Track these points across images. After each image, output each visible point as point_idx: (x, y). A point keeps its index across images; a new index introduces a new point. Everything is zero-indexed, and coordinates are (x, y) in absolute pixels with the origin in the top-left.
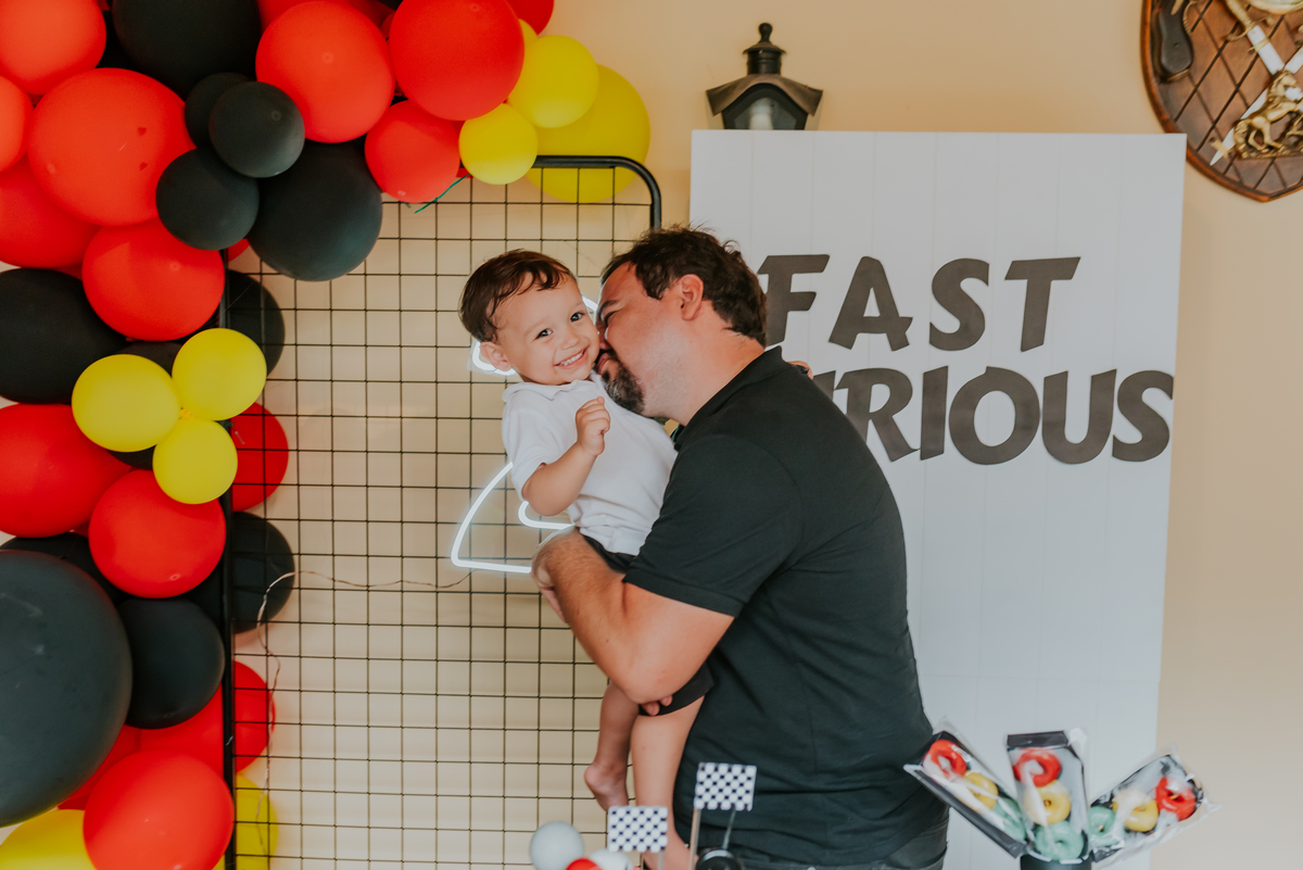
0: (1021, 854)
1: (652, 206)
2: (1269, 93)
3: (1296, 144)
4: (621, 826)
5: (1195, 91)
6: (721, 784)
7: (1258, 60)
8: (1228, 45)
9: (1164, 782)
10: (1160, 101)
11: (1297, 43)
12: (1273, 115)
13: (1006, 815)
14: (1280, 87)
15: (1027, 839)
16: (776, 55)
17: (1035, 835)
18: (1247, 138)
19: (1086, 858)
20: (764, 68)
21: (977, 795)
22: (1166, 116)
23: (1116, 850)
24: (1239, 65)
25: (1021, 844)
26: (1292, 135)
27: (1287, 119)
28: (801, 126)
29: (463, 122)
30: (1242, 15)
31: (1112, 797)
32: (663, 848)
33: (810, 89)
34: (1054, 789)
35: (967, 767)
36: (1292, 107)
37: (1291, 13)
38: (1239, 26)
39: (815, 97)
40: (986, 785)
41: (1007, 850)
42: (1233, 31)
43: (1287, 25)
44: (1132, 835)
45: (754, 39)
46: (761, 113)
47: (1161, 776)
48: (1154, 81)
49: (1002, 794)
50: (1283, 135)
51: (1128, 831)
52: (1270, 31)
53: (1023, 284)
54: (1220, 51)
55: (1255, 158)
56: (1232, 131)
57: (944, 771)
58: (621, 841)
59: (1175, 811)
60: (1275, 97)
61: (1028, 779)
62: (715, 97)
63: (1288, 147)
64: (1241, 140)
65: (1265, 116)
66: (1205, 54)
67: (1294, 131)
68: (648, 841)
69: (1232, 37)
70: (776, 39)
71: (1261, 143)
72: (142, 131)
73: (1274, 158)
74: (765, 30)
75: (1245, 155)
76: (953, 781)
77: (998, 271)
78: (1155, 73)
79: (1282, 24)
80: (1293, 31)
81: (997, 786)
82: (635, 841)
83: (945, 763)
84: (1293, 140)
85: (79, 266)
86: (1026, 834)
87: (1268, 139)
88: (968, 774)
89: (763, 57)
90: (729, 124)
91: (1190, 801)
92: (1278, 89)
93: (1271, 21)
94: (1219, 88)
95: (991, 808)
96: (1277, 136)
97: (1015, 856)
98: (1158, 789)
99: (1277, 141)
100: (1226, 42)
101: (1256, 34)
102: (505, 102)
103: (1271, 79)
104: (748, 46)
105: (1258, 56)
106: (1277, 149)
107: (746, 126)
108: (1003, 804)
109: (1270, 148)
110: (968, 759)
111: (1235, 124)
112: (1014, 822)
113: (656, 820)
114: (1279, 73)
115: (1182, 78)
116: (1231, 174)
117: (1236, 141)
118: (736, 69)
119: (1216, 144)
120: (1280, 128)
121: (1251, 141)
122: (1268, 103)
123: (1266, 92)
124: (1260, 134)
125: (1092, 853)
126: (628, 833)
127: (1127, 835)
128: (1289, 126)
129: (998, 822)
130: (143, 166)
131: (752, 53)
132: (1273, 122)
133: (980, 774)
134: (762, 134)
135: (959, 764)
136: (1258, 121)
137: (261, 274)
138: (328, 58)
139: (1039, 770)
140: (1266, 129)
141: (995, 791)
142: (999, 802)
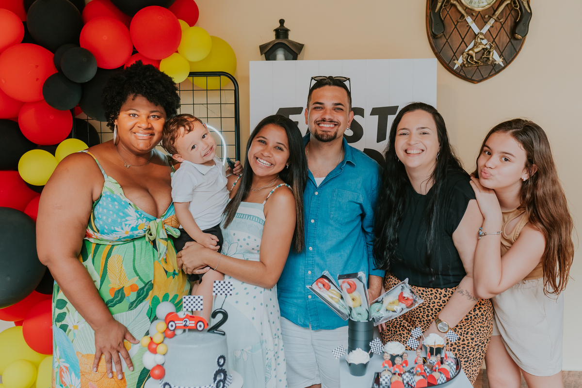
1: (235, 90)
2: (475, 41)
3: (486, 61)
4: (187, 302)
5: (447, 41)
6: (222, 287)
7: (471, 29)
8: (459, 23)
9: (402, 293)
10: (434, 46)
11: (485, 22)
12: (476, 50)
13: (343, 306)
14: (479, 39)
15: (349, 314)
16: (286, 31)
17: (351, 312)
18: (468, 59)
19: (370, 320)
20: (281, 36)
21: (332, 298)
22: (437, 51)
23: (382, 317)
24: (463, 31)
26: (485, 57)
27: (483, 51)
28: (295, 58)
29: (161, 60)
30: (463, 12)
31: (383, 299)
32: (202, 309)
33: (299, 44)
34: (355, 294)
36: (484, 47)
37: (482, 11)
38: (462, 16)
39: (300, 47)
40: (336, 294)
42: (460, 19)
43: (481, 15)
44: (388, 312)
45: (278, 25)
46: (280, 54)
47: (400, 291)
48: (431, 38)
49: (342, 298)
50: (481, 57)
51: (387, 310)
52: (474, 18)
53: (377, 117)
54: (456, 26)
55: (471, 67)
56: (461, 56)
57: (320, 288)
58: (187, 307)
59: (405, 303)
60: (477, 43)
61: (345, 290)
62: (262, 48)
63: (483, 62)
64: (464, 60)
65: (473, 51)
66: (450, 27)
67: (485, 56)
68: (197, 307)
69: (460, 21)
70: (286, 25)
71: (473, 61)
72: (37, 66)
73: (478, 66)
74: (282, 22)
75: (466, 65)
76: (322, 291)
77: (367, 112)
78: (431, 35)
79: (479, 15)
80: (483, 18)
81: (341, 295)
82: (192, 307)
83: (321, 285)
84: (485, 59)
85: (17, 118)
87: (474, 59)
88: (329, 290)
89: (282, 32)
90: (267, 59)
91: (411, 300)
92: (479, 40)
93: (474, 14)
94: (456, 40)
95: (337, 303)
96: (479, 58)
98: (399, 296)
99: (478, 60)
100: (458, 22)
101: (469, 20)
102: (177, 52)
103: (475, 36)
104: (275, 28)
105: (470, 27)
106: (479, 63)
107: (274, 59)
108: (341, 301)
109: (476, 62)
111: (462, 54)
112: (345, 308)
113: (199, 300)
114: (479, 33)
115: (441, 37)
116: (462, 73)
117: (463, 60)
118: (271, 37)
119: (456, 61)
120: (480, 55)
121: (469, 60)
122: (475, 45)
123: (474, 41)
124: (472, 57)
125: (373, 319)
126: (190, 305)
127: (386, 312)
128: (483, 54)
129: (337, 306)
130: (37, 79)
131: (277, 31)
132: (476, 53)
133: (334, 290)
134: (280, 61)
135: (326, 286)
136: (471, 52)
137: (88, 119)
138: (105, 38)
139: (349, 287)
140: (474, 55)
141: (340, 298)
142: (339, 301)
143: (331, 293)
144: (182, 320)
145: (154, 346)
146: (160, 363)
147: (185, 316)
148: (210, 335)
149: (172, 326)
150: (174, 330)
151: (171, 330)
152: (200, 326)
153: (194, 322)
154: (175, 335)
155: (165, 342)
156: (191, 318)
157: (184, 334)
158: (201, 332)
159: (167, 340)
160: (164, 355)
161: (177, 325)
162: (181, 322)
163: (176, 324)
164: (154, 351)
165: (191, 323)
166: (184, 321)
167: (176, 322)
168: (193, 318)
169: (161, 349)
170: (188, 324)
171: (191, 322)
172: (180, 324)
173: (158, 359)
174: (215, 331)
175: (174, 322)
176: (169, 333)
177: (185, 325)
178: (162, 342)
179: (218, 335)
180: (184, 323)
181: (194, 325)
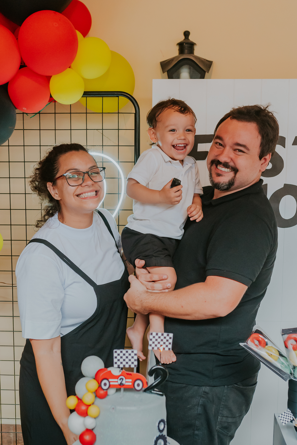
0: (288, 380)
1: (136, 114)
13: (283, 363)
15: (291, 374)
17: (294, 371)
21: (270, 355)
25: (288, 374)
32: (135, 366)
35: (266, 344)
40: (274, 351)
41: (282, 378)
49: (281, 355)
57: (256, 345)
58: (119, 363)
61: (290, 347)
76: (260, 349)
81: (279, 351)
83: (257, 342)
86: (291, 371)
88: (266, 347)
95: (276, 360)
97: (285, 380)
102: (70, 67)
108: (281, 359)
110: (266, 340)
112: (286, 367)
126: (121, 360)
129: (279, 365)
133: (272, 347)
135: (263, 342)
139: (294, 343)
141: (278, 354)
142: (279, 358)
143: (268, 350)
144: (117, 377)
145: (83, 408)
146: (90, 427)
147: (120, 373)
148: (147, 395)
149: (105, 384)
150: (107, 389)
151: (104, 390)
152: (138, 385)
153: (130, 380)
154: (108, 395)
155: (96, 403)
156: (128, 376)
157: (118, 393)
158: (138, 392)
159: (98, 400)
160: (95, 418)
161: (111, 383)
162: (116, 380)
163: (109, 382)
164: (84, 414)
165: (127, 382)
166: (120, 379)
167: (110, 380)
168: (130, 376)
169: (92, 410)
170: (124, 382)
171: (127, 380)
172: (115, 382)
173: (89, 422)
174: (153, 391)
175: (107, 379)
176: (102, 392)
177: (121, 384)
178: (93, 404)
179: (156, 396)
180: (119, 382)
181: (130, 384)
